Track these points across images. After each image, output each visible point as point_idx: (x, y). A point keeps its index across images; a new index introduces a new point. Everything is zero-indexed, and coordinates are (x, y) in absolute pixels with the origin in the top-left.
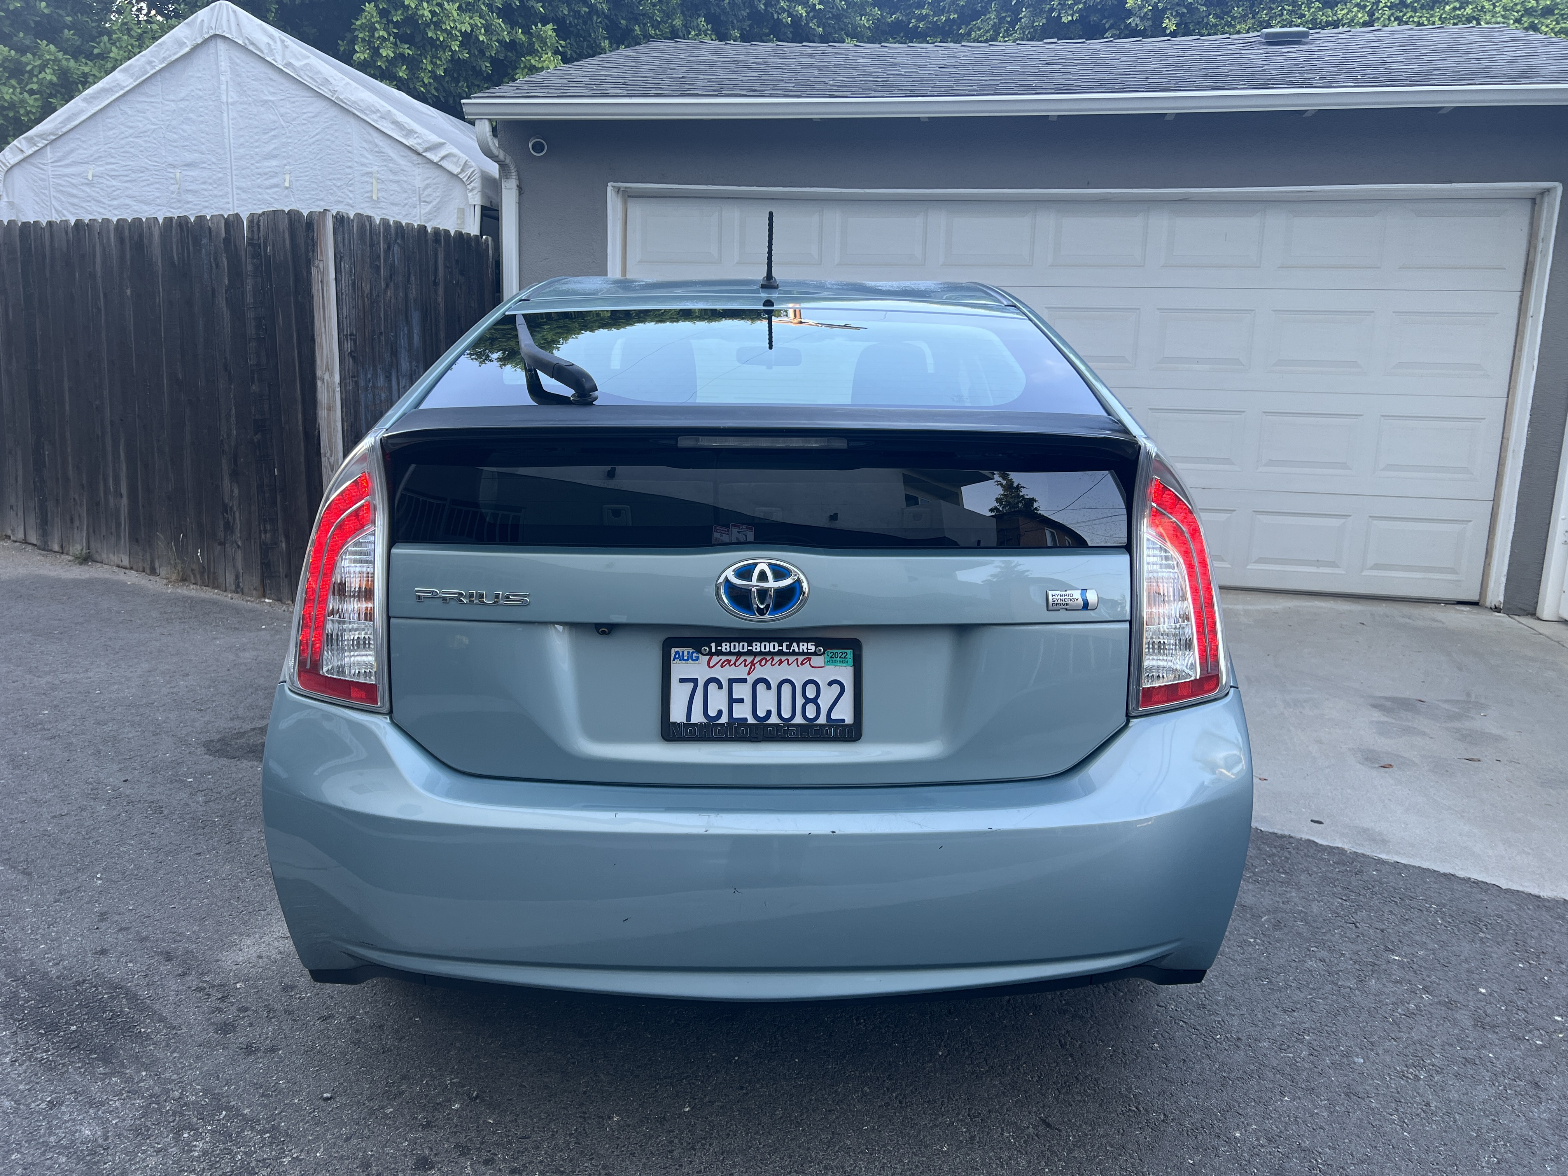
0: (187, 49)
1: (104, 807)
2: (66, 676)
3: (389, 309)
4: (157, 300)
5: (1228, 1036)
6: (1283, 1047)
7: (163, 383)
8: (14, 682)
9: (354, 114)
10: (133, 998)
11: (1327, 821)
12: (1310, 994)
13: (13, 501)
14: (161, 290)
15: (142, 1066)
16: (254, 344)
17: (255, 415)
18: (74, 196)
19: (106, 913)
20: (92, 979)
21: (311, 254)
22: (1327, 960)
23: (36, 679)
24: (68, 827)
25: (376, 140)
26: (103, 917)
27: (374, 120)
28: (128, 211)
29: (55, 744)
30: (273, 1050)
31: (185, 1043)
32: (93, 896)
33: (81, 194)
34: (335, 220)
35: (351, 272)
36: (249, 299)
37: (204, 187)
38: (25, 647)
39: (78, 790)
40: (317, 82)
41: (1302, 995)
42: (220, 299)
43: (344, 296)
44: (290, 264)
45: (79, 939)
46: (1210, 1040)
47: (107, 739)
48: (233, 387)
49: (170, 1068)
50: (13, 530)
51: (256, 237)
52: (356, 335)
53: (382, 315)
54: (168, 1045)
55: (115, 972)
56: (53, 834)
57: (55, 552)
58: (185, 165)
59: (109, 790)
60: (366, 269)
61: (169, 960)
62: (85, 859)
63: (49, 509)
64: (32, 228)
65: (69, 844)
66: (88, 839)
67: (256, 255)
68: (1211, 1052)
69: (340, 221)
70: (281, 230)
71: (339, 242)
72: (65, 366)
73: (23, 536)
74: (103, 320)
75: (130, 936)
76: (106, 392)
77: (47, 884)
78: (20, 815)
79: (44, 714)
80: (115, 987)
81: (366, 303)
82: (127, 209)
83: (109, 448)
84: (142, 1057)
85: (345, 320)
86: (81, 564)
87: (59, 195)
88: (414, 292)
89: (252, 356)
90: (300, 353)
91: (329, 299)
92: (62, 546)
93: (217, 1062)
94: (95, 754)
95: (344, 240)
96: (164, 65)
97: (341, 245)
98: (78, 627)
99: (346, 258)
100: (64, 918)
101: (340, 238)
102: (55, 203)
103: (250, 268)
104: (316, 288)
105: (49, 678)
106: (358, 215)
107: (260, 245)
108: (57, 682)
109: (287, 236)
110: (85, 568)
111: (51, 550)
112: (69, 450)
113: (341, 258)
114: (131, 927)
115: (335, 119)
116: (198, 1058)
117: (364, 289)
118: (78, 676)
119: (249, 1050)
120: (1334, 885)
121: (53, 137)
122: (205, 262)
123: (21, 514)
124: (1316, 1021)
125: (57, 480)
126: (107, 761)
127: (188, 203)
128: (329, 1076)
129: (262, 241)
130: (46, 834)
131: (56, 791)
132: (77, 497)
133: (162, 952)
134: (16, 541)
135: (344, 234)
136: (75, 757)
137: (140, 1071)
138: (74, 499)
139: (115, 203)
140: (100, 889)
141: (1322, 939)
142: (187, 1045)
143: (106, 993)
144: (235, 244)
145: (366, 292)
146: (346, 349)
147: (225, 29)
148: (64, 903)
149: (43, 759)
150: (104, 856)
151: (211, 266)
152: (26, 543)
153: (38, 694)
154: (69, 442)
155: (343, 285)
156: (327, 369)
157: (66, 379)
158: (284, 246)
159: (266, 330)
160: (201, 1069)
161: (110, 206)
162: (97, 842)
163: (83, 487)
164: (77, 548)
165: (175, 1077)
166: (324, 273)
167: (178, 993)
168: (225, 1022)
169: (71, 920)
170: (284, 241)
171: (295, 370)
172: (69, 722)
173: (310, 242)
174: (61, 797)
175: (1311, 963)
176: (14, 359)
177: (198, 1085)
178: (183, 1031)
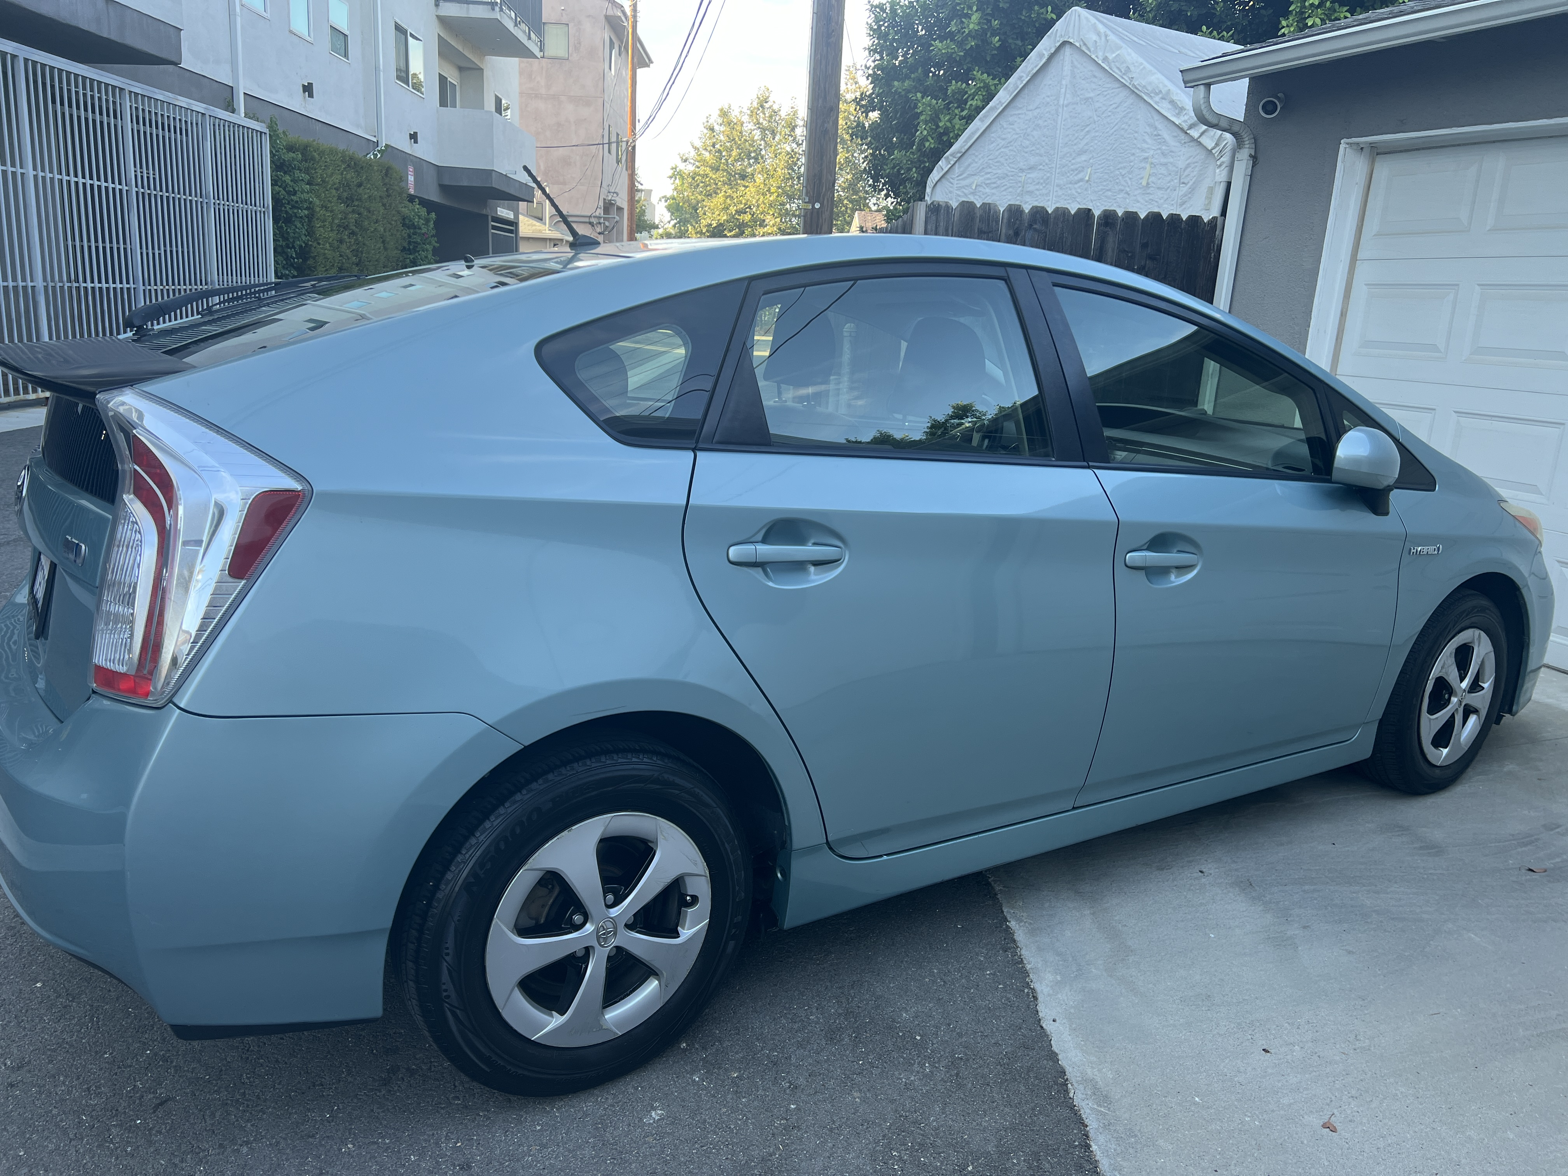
0: (1044, 60)
9: (1145, 100)
25: (1157, 124)
27: (1156, 103)
37: (1037, 187)
40: (1121, 72)
58: (1030, 169)
96: (1029, 78)
115: (1131, 106)
121: (959, 155)
147: (1071, 35)
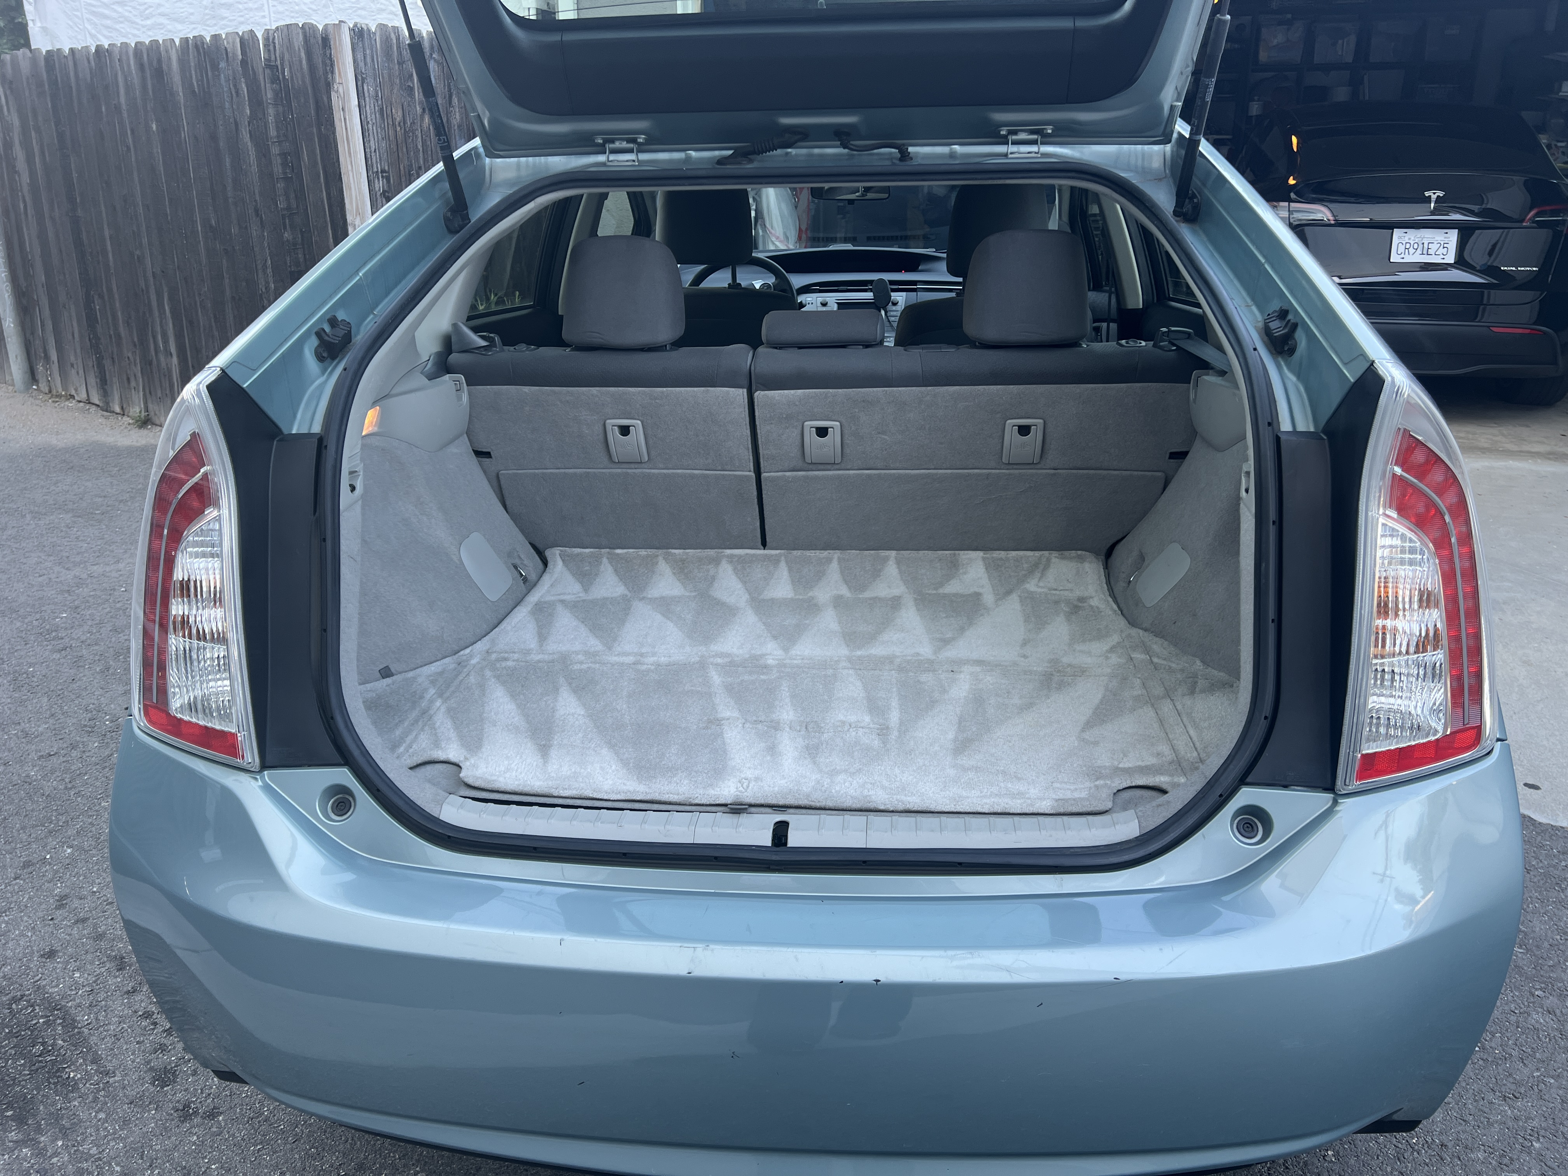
1: (96, 744)
2: (95, 568)
3: (428, 139)
4: (183, 136)
5: (1429, 1140)
6: (1506, 1161)
7: (198, 230)
8: (40, 576)
10: (70, 1024)
11: (1544, 785)
12: (1538, 1070)
13: (72, 358)
14: (185, 124)
15: (60, 1131)
16: (282, 185)
17: (290, 267)
18: (106, 17)
19: (66, 896)
20: (30, 995)
21: (330, 76)
22: (1558, 1012)
23: (64, 571)
24: (53, 771)
26: (62, 902)
28: (162, 31)
29: (64, 658)
30: (212, 1115)
31: (114, 1098)
32: (57, 872)
33: (114, 15)
34: (352, 33)
35: (377, 96)
36: (273, 132)
38: (62, 531)
39: (74, 721)
41: (1526, 1071)
42: (244, 133)
43: (370, 126)
44: (310, 91)
45: (30, 934)
46: (1404, 1147)
47: (120, 651)
48: (266, 234)
49: (92, 1136)
50: (76, 390)
51: (273, 58)
52: (388, 172)
53: (420, 147)
54: (95, 1100)
55: (57, 986)
56: (35, 781)
57: (117, 414)
59: (107, 720)
60: (395, 91)
61: (121, 969)
62: (61, 817)
63: (106, 368)
64: (55, 56)
65: (48, 795)
66: (71, 788)
67: (275, 80)
68: (1406, 1167)
69: (359, 34)
70: (297, 48)
71: (359, 60)
72: (104, 212)
73: (86, 396)
74: (133, 159)
75: (85, 932)
76: (145, 241)
77: (11, 853)
78: (6, 754)
79: (62, 618)
80: (54, 1007)
81: (399, 134)
82: (162, 29)
83: (154, 303)
84: (62, 1118)
85: (373, 154)
86: (140, 427)
87: (92, 17)
88: (458, 117)
89: (281, 199)
90: (328, 194)
91: (352, 130)
92: (122, 408)
93: (145, 1130)
94: (103, 672)
95: (365, 58)
97: (362, 64)
98: (122, 505)
99: (370, 80)
100: (20, 902)
101: (360, 56)
102: (89, 27)
103: (270, 95)
104: (338, 115)
105: (77, 571)
106: (382, 27)
107: (277, 67)
108: (84, 576)
109: (303, 55)
110: (144, 432)
111: (113, 412)
112: (118, 305)
113: (363, 80)
114: (89, 918)
116: (126, 1122)
117: (396, 116)
118: (108, 569)
119: (185, 1113)
120: (1560, 887)
122: (225, 89)
123: (81, 372)
124: (1546, 1115)
125: (110, 337)
126: (114, 681)
127: (223, 18)
128: (271, 1160)
129: (279, 63)
130: (28, 780)
131: (51, 721)
132: (130, 355)
133: (115, 957)
134: (80, 402)
135: (364, 50)
136: (82, 675)
137: (57, 1139)
138: (128, 358)
139: (149, 22)
140: (67, 861)
141: (1550, 977)
142: (117, 1101)
143: (42, 1017)
144: (253, 69)
145: (398, 119)
146: (377, 189)
148: (24, 880)
149: (47, 678)
150: (82, 814)
151: (232, 94)
152: (89, 403)
153: (62, 592)
154: (116, 296)
155: (368, 111)
156: (358, 213)
157: (105, 226)
158: (302, 68)
159: (293, 168)
160: (125, 1139)
161: (143, 26)
162: (78, 794)
163: (135, 345)
164: (136, 410)
165: (94, 1151)
166: (345, 98)
167: (122, 1020)
168: (165, 1068)
169: (26, 907)
170: (301, 62)
171: (325, 214)
172: (86, 628)
173: (328, 62)
174: (55, 729)
175: (1537, 1018)
176: (56, 206)
177: (117, 1165)
178: (116, 1078)
